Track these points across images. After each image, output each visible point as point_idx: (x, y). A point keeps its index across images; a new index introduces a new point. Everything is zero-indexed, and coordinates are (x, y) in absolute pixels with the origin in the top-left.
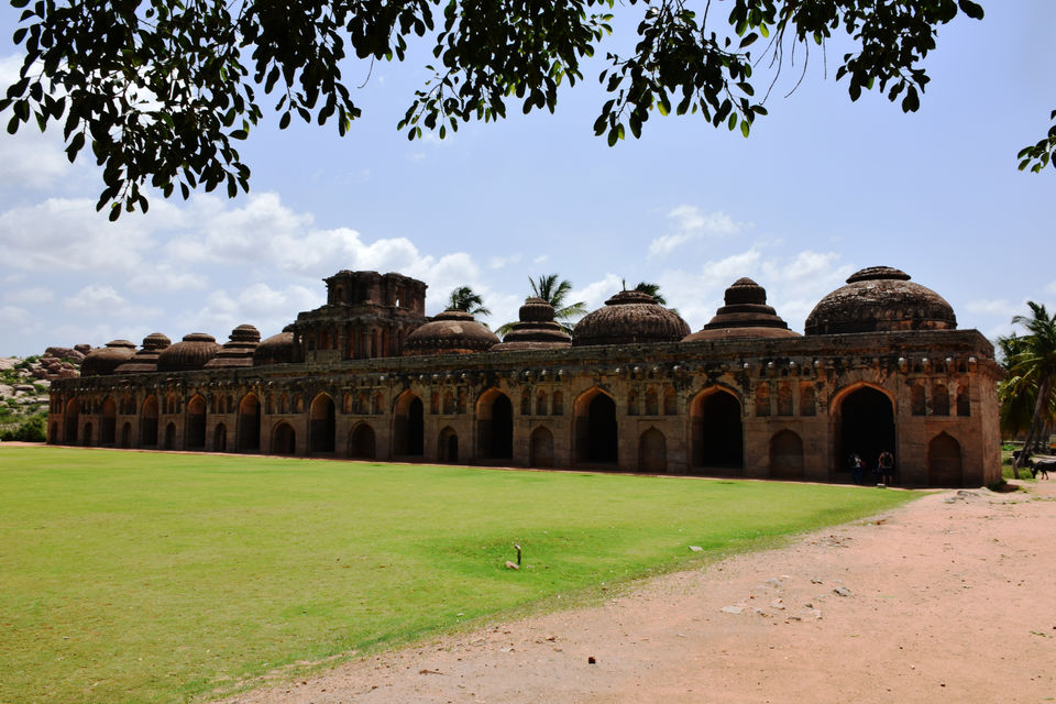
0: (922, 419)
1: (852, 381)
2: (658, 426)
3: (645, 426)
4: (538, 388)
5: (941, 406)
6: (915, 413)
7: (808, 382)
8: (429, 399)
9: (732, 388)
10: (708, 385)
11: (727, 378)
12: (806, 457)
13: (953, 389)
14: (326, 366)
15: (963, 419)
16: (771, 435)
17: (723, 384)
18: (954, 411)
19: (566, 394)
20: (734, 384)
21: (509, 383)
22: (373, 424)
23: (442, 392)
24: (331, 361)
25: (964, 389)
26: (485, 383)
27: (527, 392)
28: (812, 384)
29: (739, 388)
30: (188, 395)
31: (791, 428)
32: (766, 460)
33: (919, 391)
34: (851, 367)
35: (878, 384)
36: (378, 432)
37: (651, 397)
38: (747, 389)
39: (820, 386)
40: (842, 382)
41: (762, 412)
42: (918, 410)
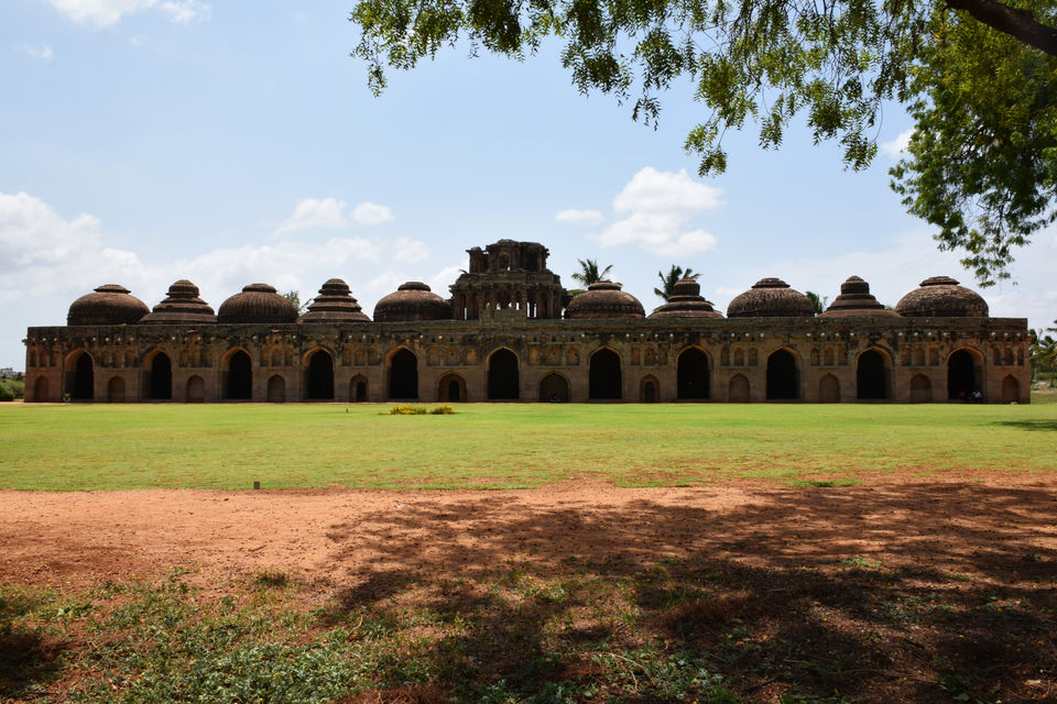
0: (999, 367)
1: (960, 345)
2: (834, 373)
3: (824, 373)
4: (735, 346)
5: (1010, 360)
6: (995, 364)
7: (934, 345)
8: (629, 353)
9: (886, 349)
10: (869, 346)
11: (882, 342)
12: (933, 390)
13: (1015, 351)
14: (507, 324)
15: (1021, 367)
16: (910, 378)
17: (880, 346)
18: (1016, 363)
19: (760, 350)
20: (887, 346)
21: (709, 342)
22: (567, 374)
23: (644, 347)
24: (513, 320)
25: (1021, 351)
26: (685, 342)
27: (726, 350)
28: (937, 346)
29: (891, 348)
30: (303, 348)
31: (925, 373)
32: (908, 393)
33: (997, 352)
34: (960, 337)
35: (975, 348)
36: (573, 381)
37: (829, 352)
38: (896, 349)
39: (942, 347)
40: (955, 345)
41: (907, 363)
42: (997, 363)
